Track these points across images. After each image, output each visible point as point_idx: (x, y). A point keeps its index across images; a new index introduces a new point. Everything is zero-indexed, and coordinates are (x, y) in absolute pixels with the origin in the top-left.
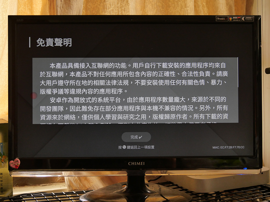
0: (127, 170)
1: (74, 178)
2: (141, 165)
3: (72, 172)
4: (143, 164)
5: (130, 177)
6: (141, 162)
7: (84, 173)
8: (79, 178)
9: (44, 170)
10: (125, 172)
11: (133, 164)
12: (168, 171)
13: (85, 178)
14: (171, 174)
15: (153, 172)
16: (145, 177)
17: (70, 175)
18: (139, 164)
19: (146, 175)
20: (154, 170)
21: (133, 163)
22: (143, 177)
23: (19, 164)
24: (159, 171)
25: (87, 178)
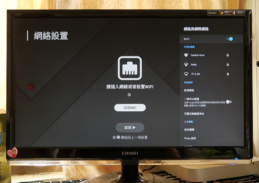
0: (121, 159)
1: (72, 167)
2: (135, 154)
3: (69, 161)
4: (136, 154)
5: (124, 167)
6: (135, 152)
7: (81, 162)
8: (76, 167)
9: (40, 159)
10: (120, 161)
11: (127, 154)
12: (162, 161)
13: (82, 167)
14: (164, 164)
15: (146, 161)
16: (139, 166)
17: (68, 164)
18: (133, 154)
19: (140, 164)
20: (147, 160)
21: (127, 152)
22: (136, 167)
23: (17, 153)
24: (152, 161)
25: (83, 167)
